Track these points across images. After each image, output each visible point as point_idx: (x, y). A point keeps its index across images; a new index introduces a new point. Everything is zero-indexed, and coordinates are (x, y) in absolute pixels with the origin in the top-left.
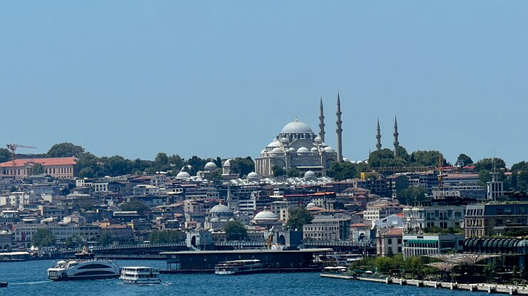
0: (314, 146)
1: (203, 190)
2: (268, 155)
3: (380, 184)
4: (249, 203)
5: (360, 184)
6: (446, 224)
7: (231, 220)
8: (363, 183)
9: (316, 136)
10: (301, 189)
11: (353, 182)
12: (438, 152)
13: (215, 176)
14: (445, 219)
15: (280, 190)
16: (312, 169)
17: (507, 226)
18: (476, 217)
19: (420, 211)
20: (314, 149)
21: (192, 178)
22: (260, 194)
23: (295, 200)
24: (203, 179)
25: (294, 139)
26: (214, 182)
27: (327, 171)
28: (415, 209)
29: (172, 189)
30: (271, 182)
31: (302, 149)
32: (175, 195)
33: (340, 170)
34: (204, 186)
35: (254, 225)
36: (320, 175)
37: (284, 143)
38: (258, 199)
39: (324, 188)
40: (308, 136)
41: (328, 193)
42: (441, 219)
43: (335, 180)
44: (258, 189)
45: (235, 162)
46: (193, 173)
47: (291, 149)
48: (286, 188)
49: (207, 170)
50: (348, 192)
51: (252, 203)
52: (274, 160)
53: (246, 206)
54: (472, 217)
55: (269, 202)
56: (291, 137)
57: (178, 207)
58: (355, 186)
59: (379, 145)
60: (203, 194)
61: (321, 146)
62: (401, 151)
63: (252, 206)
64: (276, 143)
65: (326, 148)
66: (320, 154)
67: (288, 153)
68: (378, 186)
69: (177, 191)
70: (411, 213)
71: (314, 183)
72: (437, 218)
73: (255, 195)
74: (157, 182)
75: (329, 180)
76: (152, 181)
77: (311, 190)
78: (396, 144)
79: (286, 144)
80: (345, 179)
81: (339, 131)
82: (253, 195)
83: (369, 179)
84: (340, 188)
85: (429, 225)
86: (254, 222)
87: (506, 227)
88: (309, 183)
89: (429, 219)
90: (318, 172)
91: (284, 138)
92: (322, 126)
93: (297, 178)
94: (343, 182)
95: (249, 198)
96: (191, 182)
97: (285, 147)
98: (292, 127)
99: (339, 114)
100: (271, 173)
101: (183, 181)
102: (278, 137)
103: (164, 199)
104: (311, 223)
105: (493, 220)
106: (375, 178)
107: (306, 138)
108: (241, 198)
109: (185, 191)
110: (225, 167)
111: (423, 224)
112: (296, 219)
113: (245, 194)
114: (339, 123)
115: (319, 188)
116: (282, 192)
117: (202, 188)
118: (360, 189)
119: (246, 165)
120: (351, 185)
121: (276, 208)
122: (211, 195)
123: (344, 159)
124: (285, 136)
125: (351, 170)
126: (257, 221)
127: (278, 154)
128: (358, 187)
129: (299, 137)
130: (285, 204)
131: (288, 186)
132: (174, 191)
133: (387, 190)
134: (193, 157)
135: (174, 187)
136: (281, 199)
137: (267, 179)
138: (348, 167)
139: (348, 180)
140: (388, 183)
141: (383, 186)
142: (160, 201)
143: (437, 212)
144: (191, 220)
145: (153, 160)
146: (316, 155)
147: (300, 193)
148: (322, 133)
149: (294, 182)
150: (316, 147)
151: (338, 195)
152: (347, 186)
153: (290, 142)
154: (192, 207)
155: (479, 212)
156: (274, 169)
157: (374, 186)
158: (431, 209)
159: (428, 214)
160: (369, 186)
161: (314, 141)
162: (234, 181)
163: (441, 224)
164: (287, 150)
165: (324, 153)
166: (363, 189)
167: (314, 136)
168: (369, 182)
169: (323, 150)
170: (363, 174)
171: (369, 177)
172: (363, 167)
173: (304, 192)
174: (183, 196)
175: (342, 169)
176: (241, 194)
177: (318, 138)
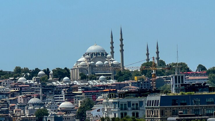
0: (107, 61)
1: (32, 89)
2: (77, 66)
3: (146, 84)
4: (61, 96)
5: (133, 84)
6: (137, 114)
7: (42, 108)
8: (135, 83)
9: (108, 54)
10: (95, 87)
11: (129, 82)
12: (184, 63)
13: (43, 80)
14: (137, 109)
15: (82, 88)
16: (103, 75)
17: (180, 116)
18: (153, 108)
19: (114, 103)
20: (106, 62)
21: (28, 81)
22: (67, 91)
23: (91, 95)
24: (35, 81)
25: (94, 56)
26: (42, 83)
27: (115, 76)
28: (111, 100)
29: (13, 88)
30: (78, 83)
31: (98, 63)
32: (14, 92)
33: (122, 75)
34: (34, 86)
35: (59, 111)
36: (110, 79)
37: (87, 59)
38: (66, 94)
39: (110, 87)
40: (103, 54)
41: (112, 90)
42: (133, 109)
43: (118, 81)
44: (67, 88)
45: (56, 71)
46: (30, 78)
47: (92, 62)
48: (86, 87)
49: (39, 76)
50: (125, 89)
51: (62, 96)
52: (81, 69)
53: (59, 99)
54: (151, 108)
55: (73, 96)
56: (92, 55)
57: (14, 100)
58: (130, 85)
59: (148, 60)
60: (32, 91)
61: (110, 61)
62: (162, 63)
63: (62, 99)
64: (83, 59)
65: (113, 62)
66: (110, 65)
67: (90, 65)
68: (145, 85)
69: (17, 89)
70: (108, 104)
71: (105, 83)
72: (129, 109)
73: (64, 91)
74: (5, 84)
75: (114, 82)
76: (2, 84)
77: (101, 88)
78: (158, 58)
79: (89, 60)
80: (124, 81)
81: (122, 51)
82: (63, 92)
83: (139, 81)
84: (120, 87)
85: (122, 114)
86: (59, 109)
87: (178, 118)
88: (101, 84)
89: (121, 109)
90: (109, 77)
91: (87, 56)
92: (112, 48)
93: (94, 81)
94: (123, 82)
95: (61, 94)
96: (26, 84)
97: (88, 61)
98: (93, 49)
99: (122, 40)
100: (79, 77)
101: (21, 83)
102: (84, 55)
103: (7, 95)
104: (92, 110)
105: (168, 111)
106: (143, 80)
107: (102, 55)
108: (55, 94)
109: (21, 89)
110: (51, 74)
111: (117, 115)
112: (84, 107)
113: (59, 91)
114: (122, 46)
115: (107, 87)
116: (83, 89)
117: (32, 87)
118: (133, 87)
119: (62, 72)
120: (128, 85)
121: (77, 99)
122: (37, 92)
123: (125, 68)
124: (88, 55)
125: (128, 75)
126: (61, 108)
127: (84, 66)
128: (131, 85)
129: (97, 55)
130: (83, 97)
131: (88, 85)
132: (14, 89)
133: (151, 87)
134: (36, 69)
135: (15, 87)
136: (80, 94)
137: (75, 81)
138: (127, 73)
139: (126, 82)
140: (151, 83)
141: (148, 85)
142: (4, 96)
143: (129, 103)
144: (18, 108)
145: (13, 71)
146: (108, 66)
147: (94, 90)
148: (112, 53)
149: (92, 83)
150: (108, 61)
151: (118, 91)
152: (125, 85)
153: (91, 58)
154: (22, 100)
155: (156, 102)
156: (80, 75)
157: (142, 85)
158: (125, 100)
159: (122, 105)
160: (139, 85)
161: (106, 58)
162: (54, 83)
163: (133, 114)
164: (89, 63)
165: (112, 65)
166: (135, 87)
167: (107, 54)
168: (139, 82)
169: (112, 62)
170: (136, 78)
171: (140, 79)
172: (137, 73)
173: (97, 89)
174: (20, 92)
175: (124, 74)
176: (56, 91)
177: (109, 55)
